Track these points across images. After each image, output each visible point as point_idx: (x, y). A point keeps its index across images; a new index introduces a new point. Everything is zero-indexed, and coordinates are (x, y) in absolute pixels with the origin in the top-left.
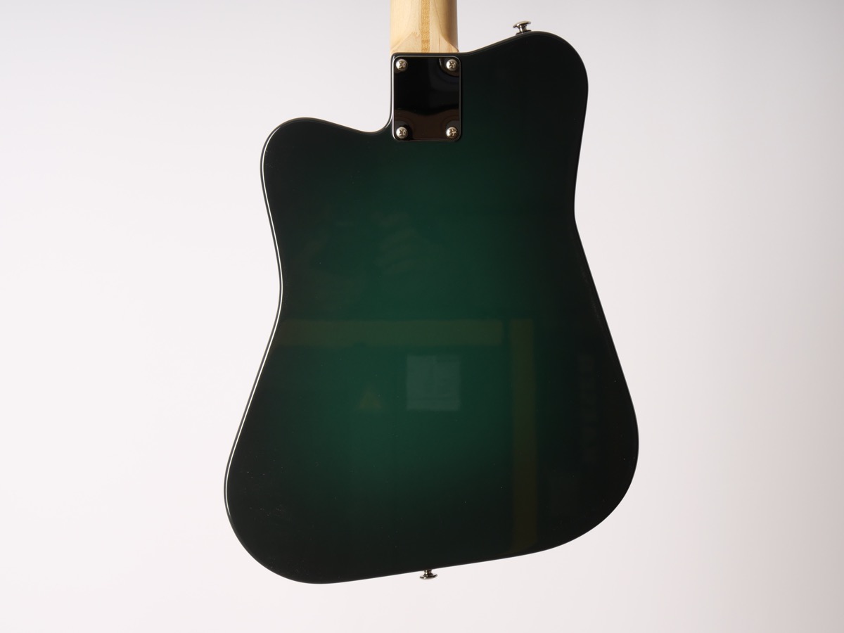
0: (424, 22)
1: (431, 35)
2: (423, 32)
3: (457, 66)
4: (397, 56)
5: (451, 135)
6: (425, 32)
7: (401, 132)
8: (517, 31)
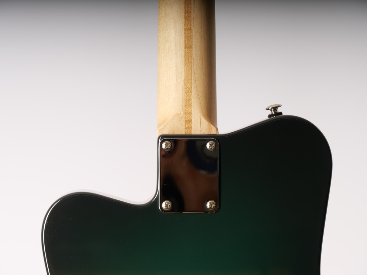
0: (187, 104)
1: (193, 115)
2: (186, 114)
3: (215, 147)
4: (163, 138)
5: (211, 208)
6: (188, 114)
7: (166, 205)
8: (270, 112)
